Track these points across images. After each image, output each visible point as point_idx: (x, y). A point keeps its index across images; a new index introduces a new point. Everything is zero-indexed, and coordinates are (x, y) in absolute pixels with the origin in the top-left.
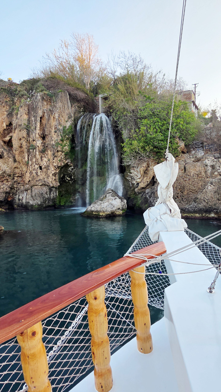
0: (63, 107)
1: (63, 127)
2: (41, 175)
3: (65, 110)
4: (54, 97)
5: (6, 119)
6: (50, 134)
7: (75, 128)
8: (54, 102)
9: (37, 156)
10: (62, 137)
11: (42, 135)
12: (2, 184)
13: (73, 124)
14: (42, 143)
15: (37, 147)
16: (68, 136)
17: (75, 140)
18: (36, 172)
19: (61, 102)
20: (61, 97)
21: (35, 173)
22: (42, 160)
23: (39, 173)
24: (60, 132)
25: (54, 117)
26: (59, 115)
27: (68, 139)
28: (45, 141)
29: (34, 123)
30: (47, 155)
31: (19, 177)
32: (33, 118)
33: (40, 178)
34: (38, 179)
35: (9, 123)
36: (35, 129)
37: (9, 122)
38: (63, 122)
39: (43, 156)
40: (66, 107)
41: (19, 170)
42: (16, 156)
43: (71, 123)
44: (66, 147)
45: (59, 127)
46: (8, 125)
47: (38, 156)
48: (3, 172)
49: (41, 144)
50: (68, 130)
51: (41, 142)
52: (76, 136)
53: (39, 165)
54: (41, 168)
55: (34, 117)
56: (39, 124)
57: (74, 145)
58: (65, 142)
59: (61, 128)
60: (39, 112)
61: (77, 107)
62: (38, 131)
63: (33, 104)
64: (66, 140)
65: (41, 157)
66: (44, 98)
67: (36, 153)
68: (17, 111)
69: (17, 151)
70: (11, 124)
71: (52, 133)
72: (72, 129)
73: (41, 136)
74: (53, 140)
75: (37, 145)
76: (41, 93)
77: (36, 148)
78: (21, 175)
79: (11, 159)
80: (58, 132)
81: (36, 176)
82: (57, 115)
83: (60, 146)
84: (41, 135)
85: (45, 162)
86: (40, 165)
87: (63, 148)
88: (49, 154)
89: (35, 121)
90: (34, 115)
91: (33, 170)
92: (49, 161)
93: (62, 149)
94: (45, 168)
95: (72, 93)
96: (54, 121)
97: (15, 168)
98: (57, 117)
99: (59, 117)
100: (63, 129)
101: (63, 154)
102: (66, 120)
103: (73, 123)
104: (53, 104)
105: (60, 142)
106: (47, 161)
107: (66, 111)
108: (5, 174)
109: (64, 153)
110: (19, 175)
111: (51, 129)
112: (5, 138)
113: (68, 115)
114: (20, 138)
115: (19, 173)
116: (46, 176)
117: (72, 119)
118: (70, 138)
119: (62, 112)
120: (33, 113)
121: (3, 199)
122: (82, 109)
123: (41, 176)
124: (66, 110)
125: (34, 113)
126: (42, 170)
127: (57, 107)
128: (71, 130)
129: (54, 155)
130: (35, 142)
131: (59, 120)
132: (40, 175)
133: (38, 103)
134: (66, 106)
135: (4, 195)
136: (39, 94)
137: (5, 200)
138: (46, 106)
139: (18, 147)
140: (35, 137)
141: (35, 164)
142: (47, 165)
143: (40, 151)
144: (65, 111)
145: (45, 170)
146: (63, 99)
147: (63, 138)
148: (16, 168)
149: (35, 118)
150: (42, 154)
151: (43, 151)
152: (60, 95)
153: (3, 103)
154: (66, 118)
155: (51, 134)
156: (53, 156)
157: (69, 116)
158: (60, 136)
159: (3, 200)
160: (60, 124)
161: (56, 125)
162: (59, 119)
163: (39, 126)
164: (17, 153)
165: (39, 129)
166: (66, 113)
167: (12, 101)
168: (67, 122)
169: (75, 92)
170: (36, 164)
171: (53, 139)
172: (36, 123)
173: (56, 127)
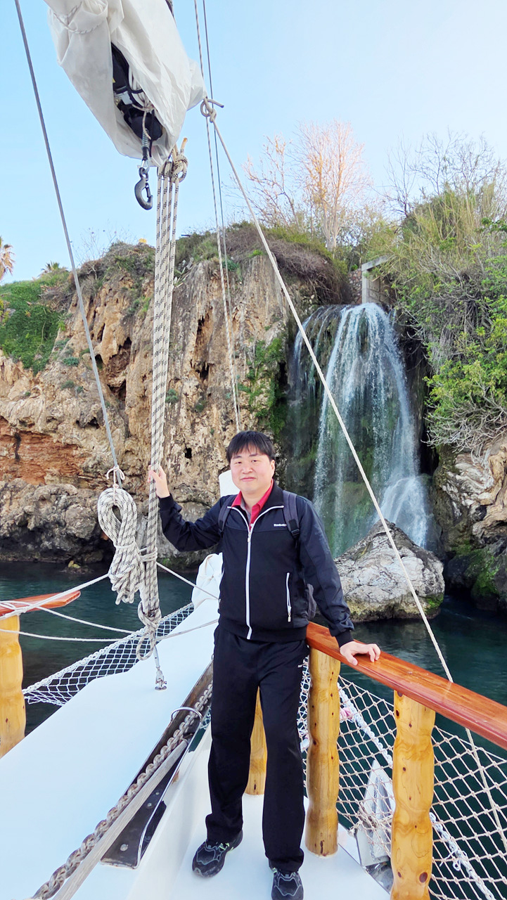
0: (261, 293)
1: (256, 343)
2: (188, 472)
3: (265, 299)
4: (238, 271)
5: (118, 330)
6: (220, 363)
7: (289, 346)
8: (239, 281)
9: (180, 420)
10: (251, 368)
11: (201, 367)
12: (91, 494)
13: (285, 335)
14: (197, 387)
15: (184, 396)
16: (267, 365)
17: (286, 377)
18: (174, 464)
19: (255, 279)
20: (258, 267)
21: (172, 466)
22: (194, 432)
23: (182, 468)
24: (247, 356)
25: (234, 318)
26: (247, 312)
27: (267, 374)
28: (207, 380)
29: (181, 334)
30: (208, 417)
31: (134, 478)
32: (180, 324)
33: (185, 482)
34: (178, 484)
35: (125, 339)
36: (184, 350)
37: (125, 336)
38: (256, 331)
39: (197, 420)
40: (267, 293)
41: (136, 458)
42: (131, 421)
43: (278, 331)
44: (262, 396)
45: (246, 342)
46: (122, 345)
47: (185, 420)
48: (96, 462)
49: (194, 389)
50: (270, 351)
51: (197, 383)
52: (291, 366)
53: (184, 445)
54: (188, 453)
55: (183, 320)
56: (195, 338)
57: (285, 392)
58: (259, 382)
59: (250, 345)
60: (197, 307)
61: (298, 293)
62: (189, 356)
63: (185, 290)
64: (261, 378)
65: (193, 424)
66: (212, 272)
67: (179, 413)
68: (146, 309)
69: (133, 409)
70: (128, 342)
71: (226, 359)
72: (279, 346)
73: (196, 367)
74: (226, 378)
75: (185, 390)
76: (206, 262)
77: (181, 397)
78: (139, 472)
79: (118, 430)
80: (242, 356)
81: (174, 474)
82: (242, 314)
83: (244, 393)
84: (199, 365)
85: (200, 438)
86: (188, 446)
87: (252, 399)
88: (215, 416)
89: (184, 330)
90: (184, 314)
91: (168, 459)
92: (212, 434)
93: (249, 402)
94: (200, 453)
95: (286, 256)
96: (235, 330)
97: (127, 452)
98: (242, 319)
99: (247, 318)
100: (256, 346)
101: (251, 416)
102: (266, 325)
103: (283, 332)
104: (234, 286)
105: (245, 383)
106: (206, 433)
107: (267, 303)
108: (101, 469)
109: (254, 413)
110: (135, 471)
111: (224, 351)
112: (116, 379)
113: (273, 313)
114: (143, 375)
115: (134, 467)
116: (202, 476)
117: (282, 323)
118: (273, 371)
119: (257, 306)
120: (182, 310)
121: (88, 535)
122: (313, 297)
123: (187, 476)
124: (267, 299)
125: (184, 311)
126: (193, 459)
127: (245, 292)
128: (277, 350)
129: (226, 418)
130: (179, 383)
131: (246, 325)
132: (184, 472)
133: (196, 286)
134: (268, 290)
135: (93, 525)
136: (200, 264)
137: (92, 539)
138: (216, 293)
139: (136, 397)
140: (182, 371)
141: (173, 442)
142: (206, 445)
143: (191, 407)
144: (264, 302)
145: (197, 459)
146: (262, 271)
147: (254, 371)
148: (130, 453)
149: (185, 323)
150: (195, 414)
151: (199, 409)
152: (253, 263)
153: (115, 293)
154: (266, 317)
155: (225, 362)
156: (224, 422)
157: (274, 315)
158: (248, 367)
159: (88, 538)
160: (248, 335)
161: (238, 340)
162: (248, 323)
163: (194, 343)
164: (133, 413)
165: (193, 349)
166: (267, 307)
167: (137, 287)
168: (267, 329)
169: (294, 254)
170: (176, 442)
171: (227, 374)
172: (185, 336)
173: (239, 345)
